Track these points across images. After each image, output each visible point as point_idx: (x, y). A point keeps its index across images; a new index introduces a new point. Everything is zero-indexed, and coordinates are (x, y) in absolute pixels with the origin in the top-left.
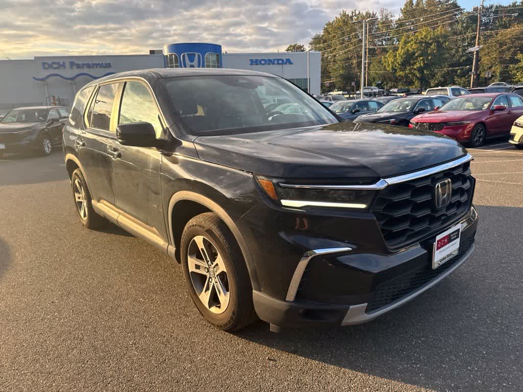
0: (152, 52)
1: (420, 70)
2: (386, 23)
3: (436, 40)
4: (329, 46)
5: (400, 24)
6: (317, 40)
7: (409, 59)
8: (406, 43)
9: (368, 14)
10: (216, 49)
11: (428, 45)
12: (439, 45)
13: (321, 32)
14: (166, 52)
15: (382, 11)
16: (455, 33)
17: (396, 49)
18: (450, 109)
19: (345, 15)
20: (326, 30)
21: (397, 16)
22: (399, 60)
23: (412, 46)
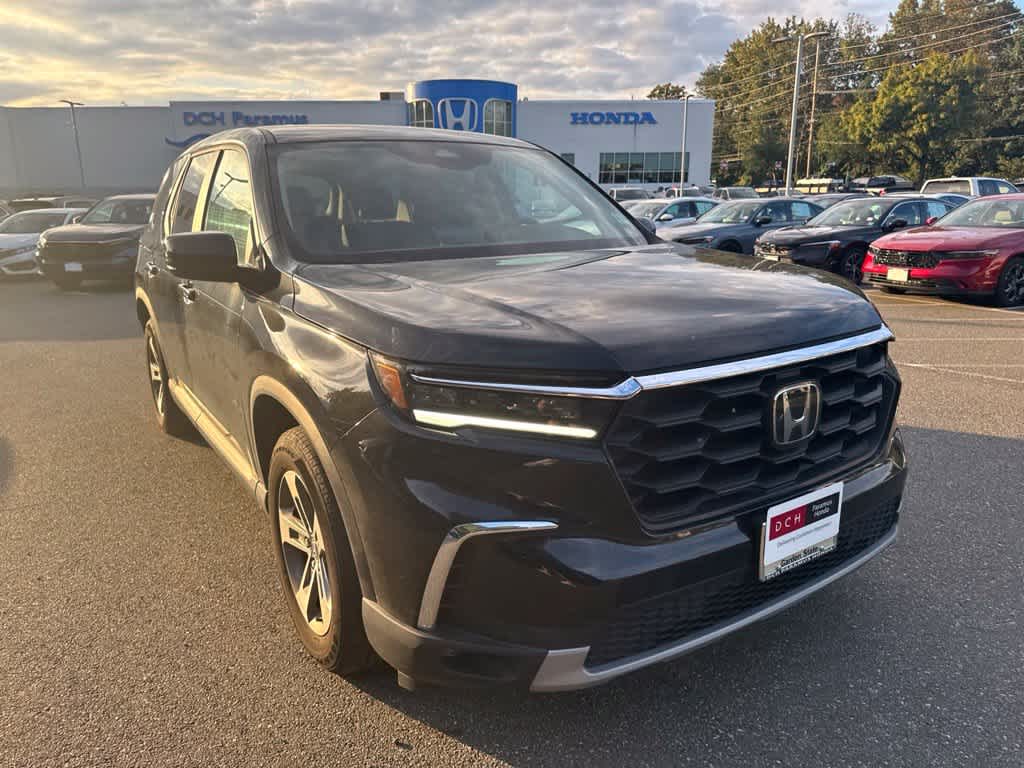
0: (385, 96)
1: (921, 140)
2: (858, 44)
3: (958, 79)
4: (735, 89)
5: (887, 45)
6: (712, 77)
7: (898, 117)
8: (893, 84)
9: (820, 24)
10: (507, 91)
11: (941, 89)
12: (965, 90)
13: (721, 62)
14: (411, 97)
15: (850, 20)
16: (1004, 66)
17: (873, 96)
18: (960, 223)
19: (771, 26)
20: (731, 57)
21: (882, 29)
22: (877, 119)
23: (905, 92)
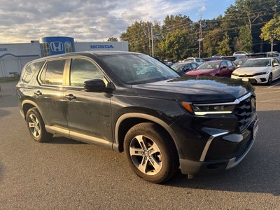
0: (32, 42)
1: (177, 50)
2: (157, 27)
3: (183, 35)
4: (130, 39)
5: (164, 28)
6: (123, 36)
7: (171, 45)
8: (169, 37)
9: (148, 23)
10: (71, 40)
11: (180, 38)
12: (185, 38)
13: (126, 32)
14: (41, 42)
16: (190, 33)
17: (164, 40)
19: (137, 23)
20: (128, 31)
21: (162, 24)
22: (167, 45)
23: (172, 39)
